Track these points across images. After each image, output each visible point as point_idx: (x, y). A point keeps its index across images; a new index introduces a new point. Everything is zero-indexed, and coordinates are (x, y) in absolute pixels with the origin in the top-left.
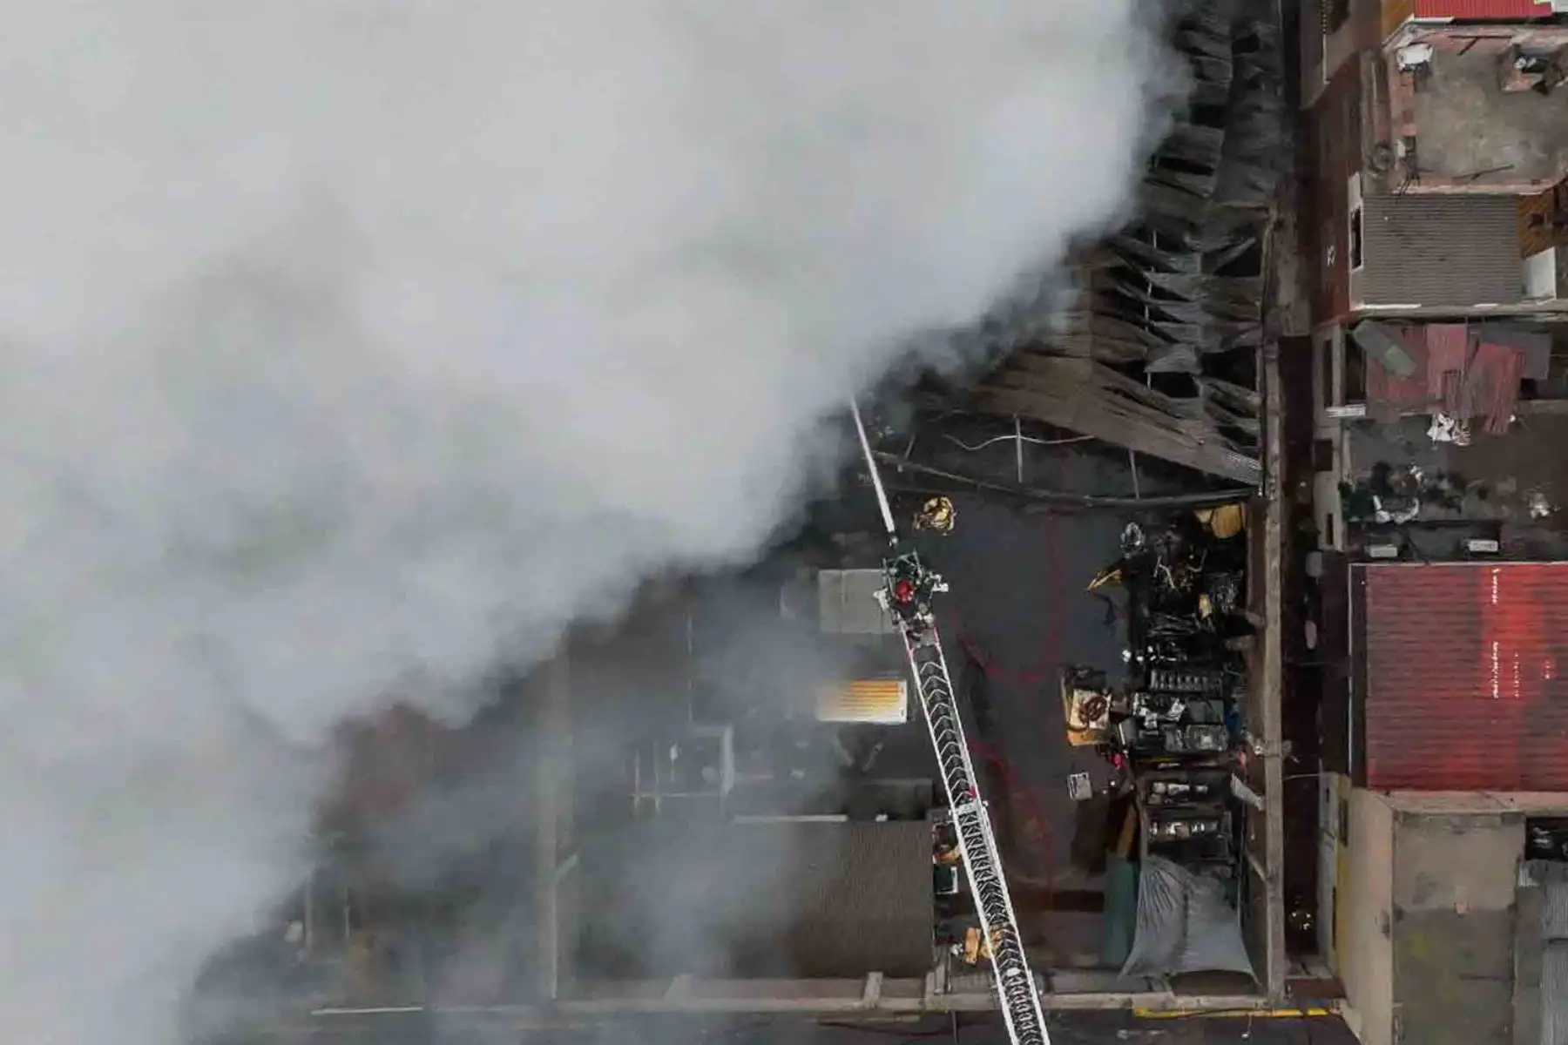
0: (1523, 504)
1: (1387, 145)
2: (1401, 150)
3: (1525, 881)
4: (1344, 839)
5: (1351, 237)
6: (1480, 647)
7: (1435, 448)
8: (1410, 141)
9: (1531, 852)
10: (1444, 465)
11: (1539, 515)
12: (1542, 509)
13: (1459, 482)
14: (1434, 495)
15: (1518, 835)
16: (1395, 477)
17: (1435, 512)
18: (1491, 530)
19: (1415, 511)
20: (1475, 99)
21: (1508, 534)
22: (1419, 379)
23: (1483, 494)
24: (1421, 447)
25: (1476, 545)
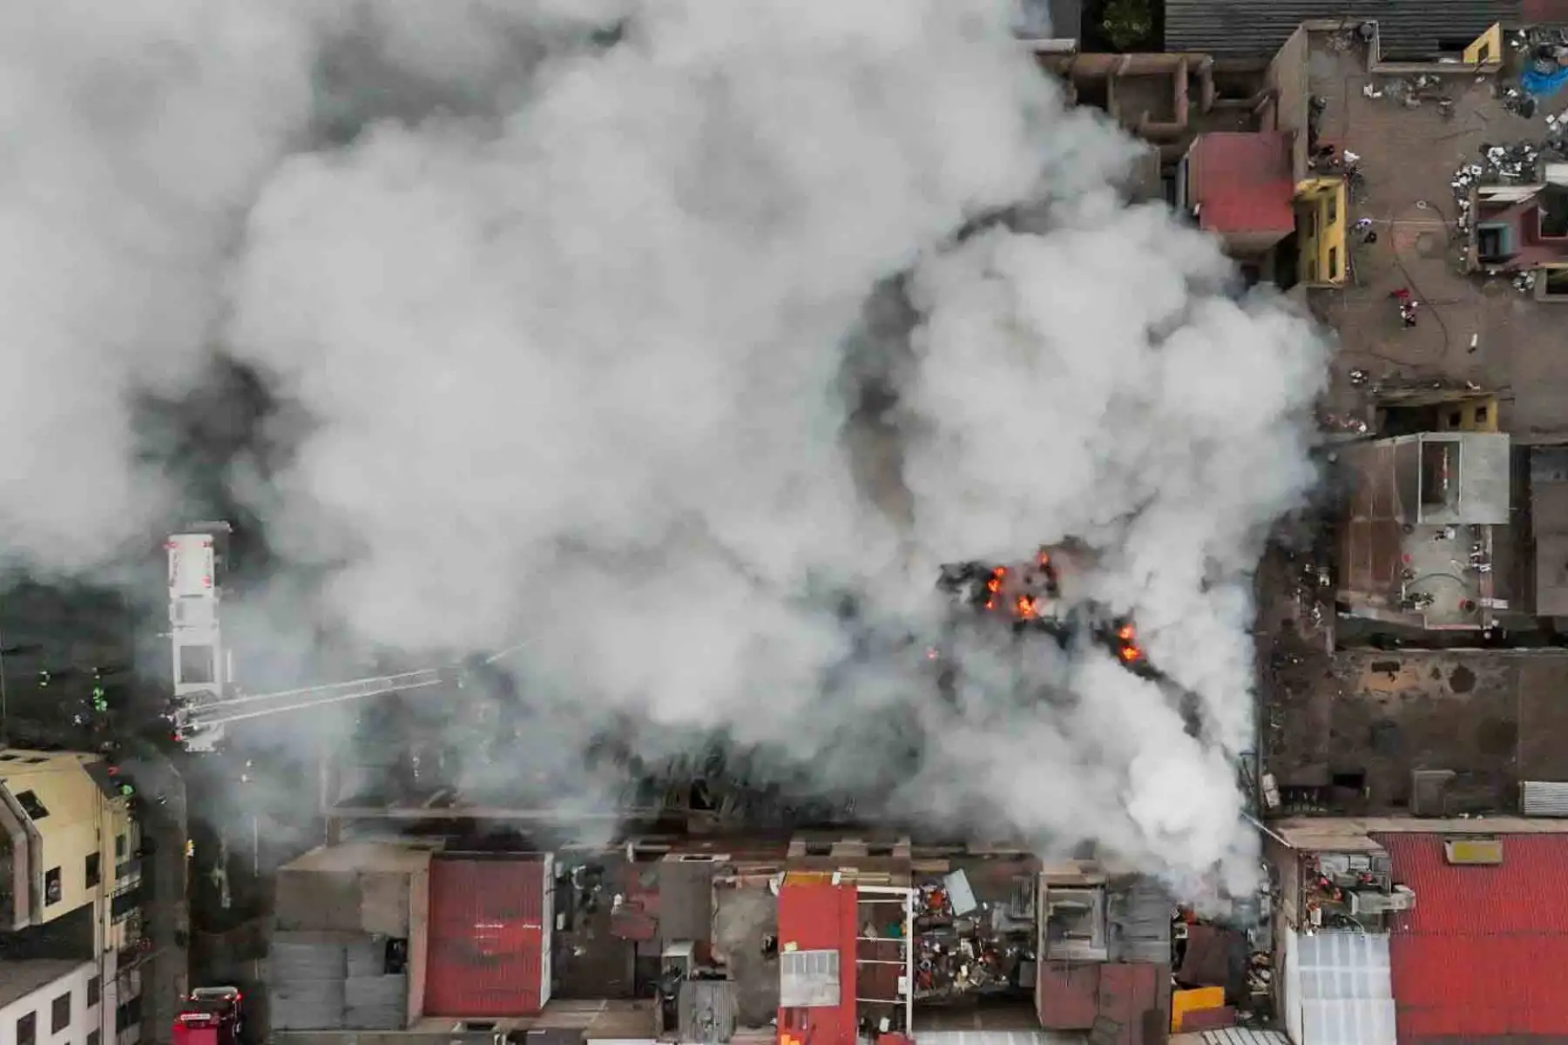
0: (580, 943)
1: (735, 873)
2: (730, 879)
3: (376, 937)
4: (413, 848)
5: (701, 855)
6: (499, 919)
7: (610, 897)
8: (733, 885)
9: (392, 941)
10: (602, 902)
11: (575, 951)
12: (577, 953)
13: (593, 910)
14: (586, 897)
15: (399, 935)
16: (596, 877)
17: (578, 897)
18: (568, 926)
19: (578, 887)
20: (760, 918)
21: (564, 936)
22: (639, 889)
23: (586, 922)
24: (611, 890)
25: (561, 918)
